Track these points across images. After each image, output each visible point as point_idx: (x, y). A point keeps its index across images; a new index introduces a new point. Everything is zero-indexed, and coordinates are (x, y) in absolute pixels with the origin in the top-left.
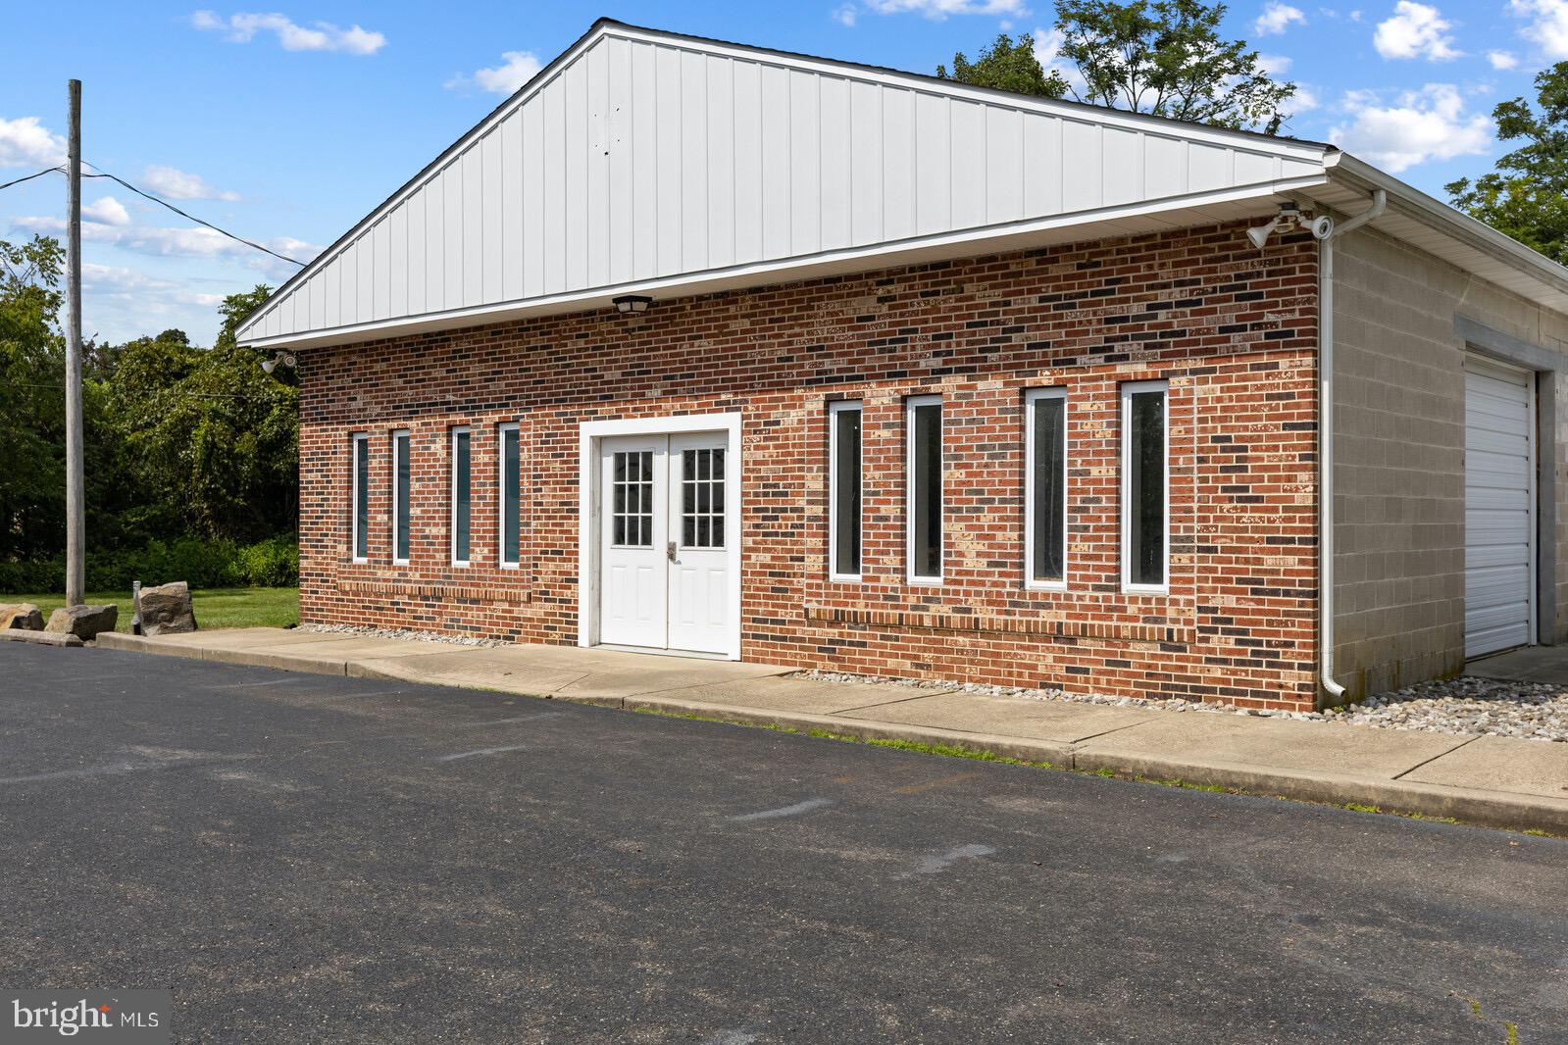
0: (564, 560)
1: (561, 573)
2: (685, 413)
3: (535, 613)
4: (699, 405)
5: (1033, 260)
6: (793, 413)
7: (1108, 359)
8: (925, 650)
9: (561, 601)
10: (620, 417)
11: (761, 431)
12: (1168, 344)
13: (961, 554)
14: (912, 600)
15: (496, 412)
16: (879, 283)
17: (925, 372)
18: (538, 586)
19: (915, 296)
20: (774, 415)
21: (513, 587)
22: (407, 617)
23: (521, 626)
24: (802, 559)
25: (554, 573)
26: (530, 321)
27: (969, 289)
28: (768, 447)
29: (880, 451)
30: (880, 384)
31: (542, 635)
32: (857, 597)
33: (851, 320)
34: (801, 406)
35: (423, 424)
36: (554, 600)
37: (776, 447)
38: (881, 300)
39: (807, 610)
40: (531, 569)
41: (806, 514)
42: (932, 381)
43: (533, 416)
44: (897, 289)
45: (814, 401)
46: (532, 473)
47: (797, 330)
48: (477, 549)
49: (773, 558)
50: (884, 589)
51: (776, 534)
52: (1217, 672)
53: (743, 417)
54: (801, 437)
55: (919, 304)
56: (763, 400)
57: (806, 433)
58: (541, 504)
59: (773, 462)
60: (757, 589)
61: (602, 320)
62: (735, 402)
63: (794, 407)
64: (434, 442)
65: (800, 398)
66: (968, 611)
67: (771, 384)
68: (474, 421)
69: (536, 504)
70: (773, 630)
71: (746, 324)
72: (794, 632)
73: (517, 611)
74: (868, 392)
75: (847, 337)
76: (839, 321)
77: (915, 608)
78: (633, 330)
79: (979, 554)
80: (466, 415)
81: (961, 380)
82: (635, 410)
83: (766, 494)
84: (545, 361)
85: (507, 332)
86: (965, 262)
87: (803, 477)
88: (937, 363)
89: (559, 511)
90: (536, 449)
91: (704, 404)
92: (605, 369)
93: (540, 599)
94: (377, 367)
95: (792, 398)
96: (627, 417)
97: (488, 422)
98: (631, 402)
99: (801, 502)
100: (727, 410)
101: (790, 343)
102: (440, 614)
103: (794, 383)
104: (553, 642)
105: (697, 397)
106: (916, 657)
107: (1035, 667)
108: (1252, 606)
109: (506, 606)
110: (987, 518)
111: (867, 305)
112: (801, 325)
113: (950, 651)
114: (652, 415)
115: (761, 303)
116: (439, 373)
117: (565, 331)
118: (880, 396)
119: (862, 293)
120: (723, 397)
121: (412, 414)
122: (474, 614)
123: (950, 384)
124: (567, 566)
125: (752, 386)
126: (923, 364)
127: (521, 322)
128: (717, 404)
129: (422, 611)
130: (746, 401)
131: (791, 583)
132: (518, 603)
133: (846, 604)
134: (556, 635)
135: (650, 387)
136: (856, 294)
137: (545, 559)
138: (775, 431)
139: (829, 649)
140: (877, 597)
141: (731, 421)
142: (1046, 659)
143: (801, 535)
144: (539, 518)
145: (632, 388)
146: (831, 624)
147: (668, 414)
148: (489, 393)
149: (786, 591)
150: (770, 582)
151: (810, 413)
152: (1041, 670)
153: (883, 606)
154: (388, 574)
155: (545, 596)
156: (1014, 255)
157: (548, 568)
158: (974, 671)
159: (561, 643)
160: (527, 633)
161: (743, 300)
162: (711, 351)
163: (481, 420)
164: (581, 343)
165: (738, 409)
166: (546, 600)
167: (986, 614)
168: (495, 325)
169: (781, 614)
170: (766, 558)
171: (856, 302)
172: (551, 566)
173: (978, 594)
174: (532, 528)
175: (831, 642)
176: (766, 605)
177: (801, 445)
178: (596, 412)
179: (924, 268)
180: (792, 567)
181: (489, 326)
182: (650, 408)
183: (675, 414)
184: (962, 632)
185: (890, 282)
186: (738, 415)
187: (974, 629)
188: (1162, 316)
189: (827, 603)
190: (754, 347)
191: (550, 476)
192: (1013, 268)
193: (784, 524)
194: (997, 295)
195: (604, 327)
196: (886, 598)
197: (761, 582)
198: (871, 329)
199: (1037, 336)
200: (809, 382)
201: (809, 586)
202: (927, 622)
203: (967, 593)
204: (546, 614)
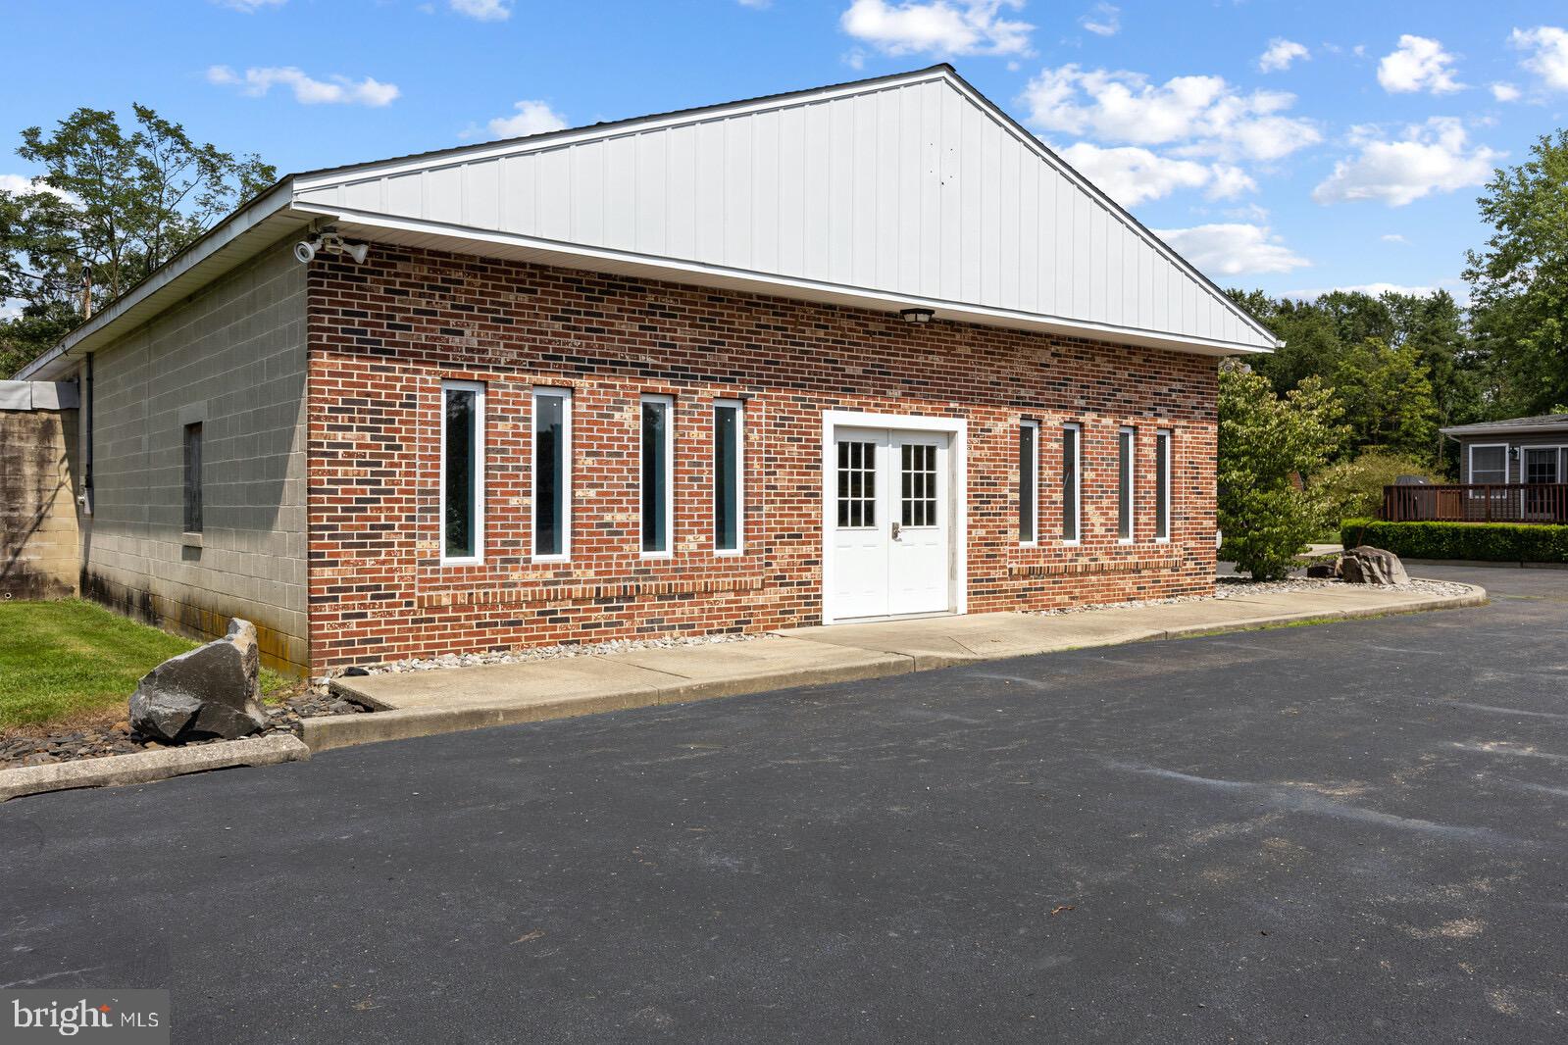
0: (803, 543)
1: (799, 556)
2: (921, 414)
3: (770, 599)
4: (932, 409)
5: (1126, 351)
6: (1000, 424)
7: (1155, 415)
8: (1076, 587)
9: (799, 584)
10: (861, 410)
11: (978, 436)
12: (1176, 411)
13: (1093, 525)
14: (1069, 556)
15: (718, 386)
16: (1053, 343)
17: (1077, 408)
18: (772, 571)
19: (1071, 357)
20: (988, 424)
21: (740, 575)
22: (573, 627)
23: (751, 615)
24: (1006, 532)
25: (792, 556)
26: (759, 297)
27: (1098, 360)
28: (983, 448)
29: (1052, 457)
30: (1054, 412)
31: (778, 620)
32: (1039, 557)
33: (1036, 364)
34: (1006, 420)
35: (601, 386)
36: (792, 584)
37: (989, 449)
38: (1053, 355)
39: (1011, 570)
40: (764, 555)
41: (1009, 499)
42: (1080, 414)
43: (765, 397)
44: (1062, 350)
45: (1014, 419)
46: (764, 455)
47: (1003, 364)
48: (690, 537)
49: (987, 533)
50: (1055, 550)
51: (989, 514)
52: (1189, 580)
53: (969, 423)
54: (1006, 443)
55: (1073, 363)
56: (980, 412)
57: (1008, 440)
58: (775, 487)
59: (987, 460)
60: (977, 557)
61: (842, 316)
62: (960, 410)
63: (1000, 420)
64: (621, 410)
65: (1006, 414)
66: (1096, 560)
67: (986, 400)
68: (684, 391)
69: (767, 487)
70: (988, 587)
71: (968, 351)
72: (1002, 586)
73: (745, 600)
74: (1047, 416)
75: (1034, 376)
76: (1030, 363)
77: (1071, 561)
78: (875, 333)
79: (1101, 525)
80: (672, 383)
81: (1094, 416)
82: (876, 405)
83: (982, 484)
84: (780, 342)
85: (729, 301)
86: (1094, 342)
87: (1006, 472)
88: (1083, 403)
89: (796, 495)
90: (768, 431)
91: (937, 409)
92: (847, 363)
93: (775, 585)
94: (512, 298)
95: (1000, 413)
96: (868, 411)
97: (706, 395)
98: (873, 398)
99: (1006, 491)
100: (954, 416)
101: (999, 372)
102: (630, 617)
103: (1002, 402)
104: (792, 626)
105: (931, 403)
106: (1071, 593)
107: (1124, 589)
108: (1199, 546)
109: (732, 596)
110: (1105, 503)
111: (1044, 356)
112: (1006, 361)
113: (1087, 586)
114: (892, 412)
115: (979, 337)
116: (628, 327)
117: (802, 317)
118: (1054, 420)
119: (1043, 348)
120: (952, 405)
121: (581, 371)
122: (685, 610)
123: (1088, 418)
124: (805, 549)
125: (973, 400)
126: (1076, 403)
127: (750, 296)
128: (946, 410)
129: (600, 616)
130: (968, 411)
131: (999, 550)
132: (746, 591)
133: (1033, 562)
134: (794, 619)
135: (890, 387)
136: (1039, 347)
137: (781, 543)
138: (988, 437)
139: (1023, 596)
140: (1050, 556)
141: (959, 425)
142: (1128, 584)
143: (1005, 514)
144: (773, 502)
145: (874, 385)
146: (1025, 577)
147: (905, 413)
148: (707, 363)
149: (995, 556)
150: (985, 550)
151: (1011, 426)
152: (1127, 591)
153: (1054, 562)
154: (532, 576)
155: (781, 580)
156: (1117, 345)
157: (784, 553)
158: (1098, 596)
159: (800, 625)
160: (758, 621)
161: (966, 331)
162: (942, 367)
163: (696, 392)
164: (821, 333)
165: (962, 417)
166: (781, 585)
167: (1105, 560)
168: (714, 290)
169: (994, 574)
170: (982, 532)
171: (1039, 352)
172: (788, 550)
173: (1101, 549)
174: (764, 512)
175: (1024, 590)
176: (982, 568)
177: (1006, 449)
178: (837, 402)
179: (1075, 340)
180: (1000, 538)
181: (705, 289)
182: (891, 406)
183: (912, 413)
184: (1095, 573)
185: (1058, 344)
186: (964, 421)
187: (1101, 571)
188: (1174, 396)
189: (1022, 563)
190: (973, 369)
191: (786, 460)
192: (1117, 353)
193: (994, 507)
194: (1110, 367)
195: (845, 323)
196: (1056, 556)
197: (979, 551)
198: (1049, 373)
199: (1127, 396)
200: (1012, 403)
201: (1011, 551)
202: (1079, 570)
203: (1096, 549)
204: (781, 599)
